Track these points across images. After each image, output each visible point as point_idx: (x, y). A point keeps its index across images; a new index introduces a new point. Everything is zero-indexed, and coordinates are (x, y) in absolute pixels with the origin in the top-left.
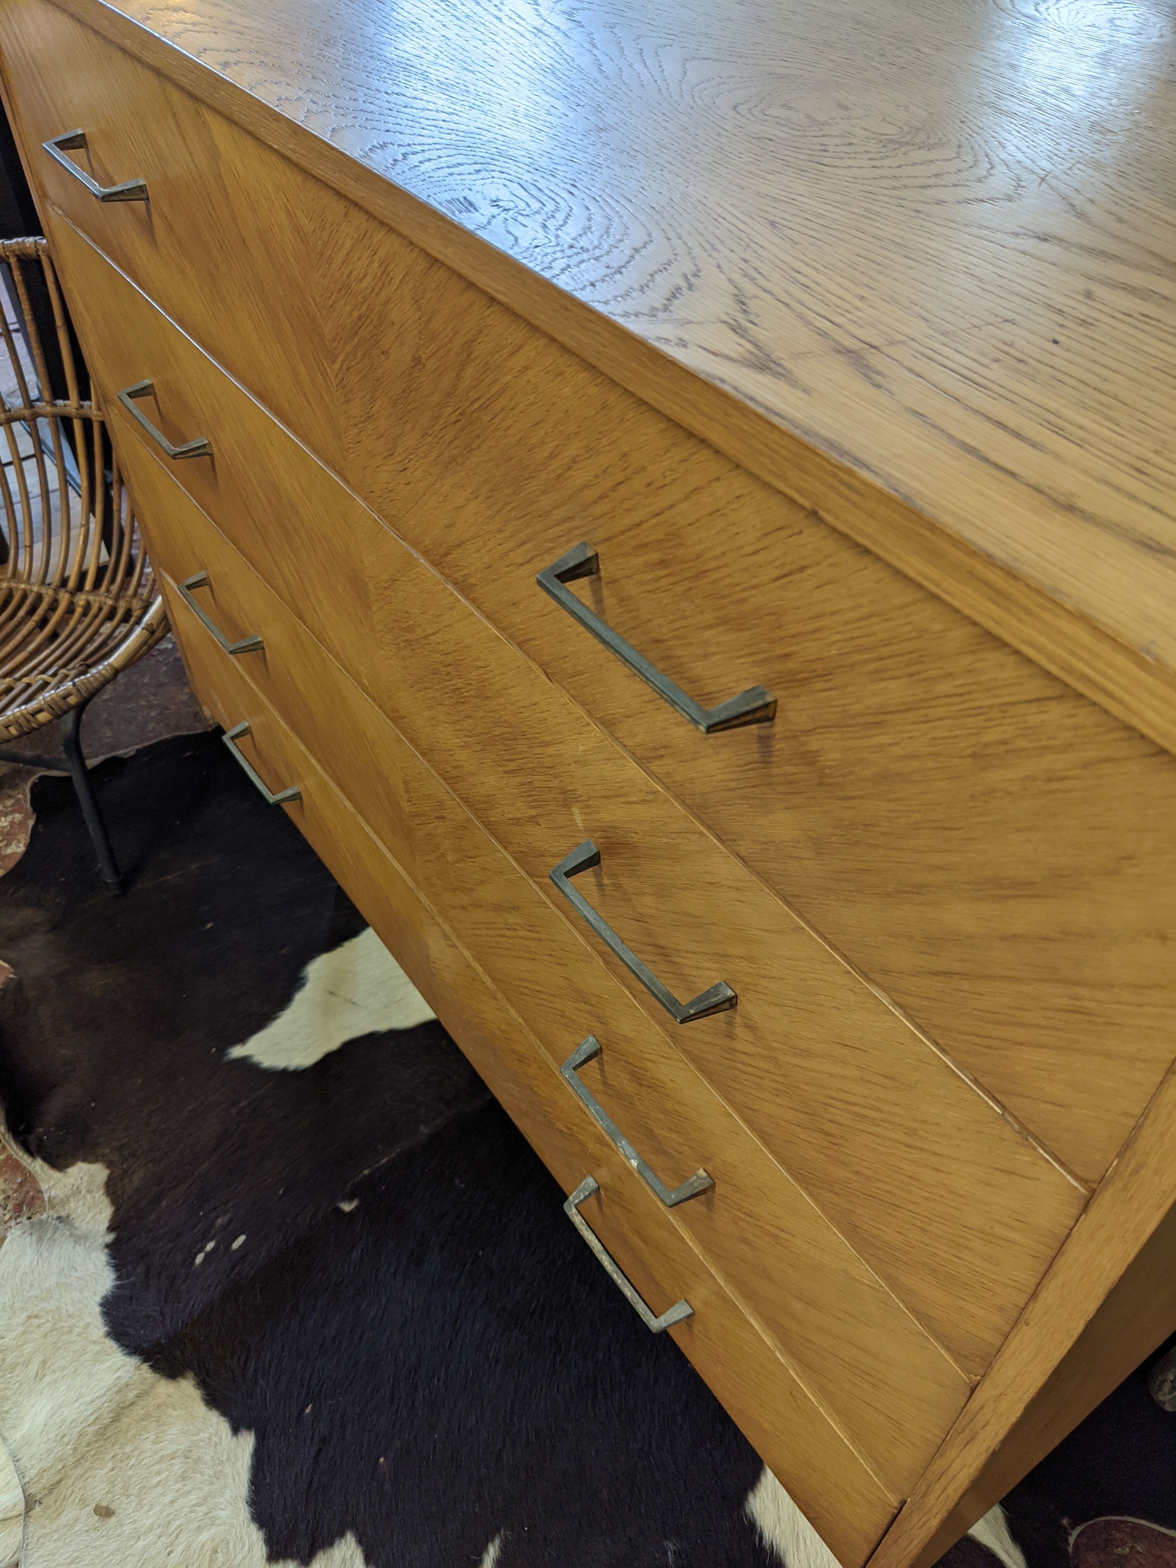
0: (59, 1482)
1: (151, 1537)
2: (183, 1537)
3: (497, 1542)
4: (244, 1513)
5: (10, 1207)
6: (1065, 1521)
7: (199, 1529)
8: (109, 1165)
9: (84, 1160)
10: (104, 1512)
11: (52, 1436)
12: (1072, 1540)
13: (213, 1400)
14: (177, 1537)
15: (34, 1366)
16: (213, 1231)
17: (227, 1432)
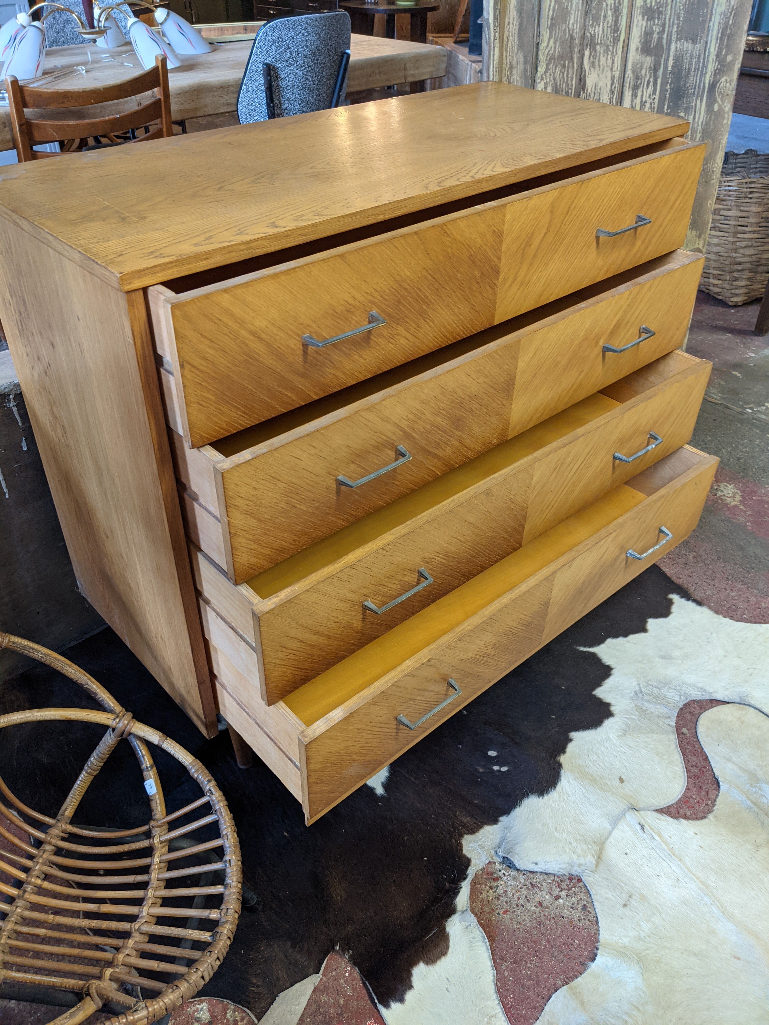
0: (617, 798)
2: (618, 748)
3: (578, 648)
4: (600, 729)
10: (621, 780)
11: (600, 803)
13: (563, 750)
16: (488, 771)
17: (573, 742)
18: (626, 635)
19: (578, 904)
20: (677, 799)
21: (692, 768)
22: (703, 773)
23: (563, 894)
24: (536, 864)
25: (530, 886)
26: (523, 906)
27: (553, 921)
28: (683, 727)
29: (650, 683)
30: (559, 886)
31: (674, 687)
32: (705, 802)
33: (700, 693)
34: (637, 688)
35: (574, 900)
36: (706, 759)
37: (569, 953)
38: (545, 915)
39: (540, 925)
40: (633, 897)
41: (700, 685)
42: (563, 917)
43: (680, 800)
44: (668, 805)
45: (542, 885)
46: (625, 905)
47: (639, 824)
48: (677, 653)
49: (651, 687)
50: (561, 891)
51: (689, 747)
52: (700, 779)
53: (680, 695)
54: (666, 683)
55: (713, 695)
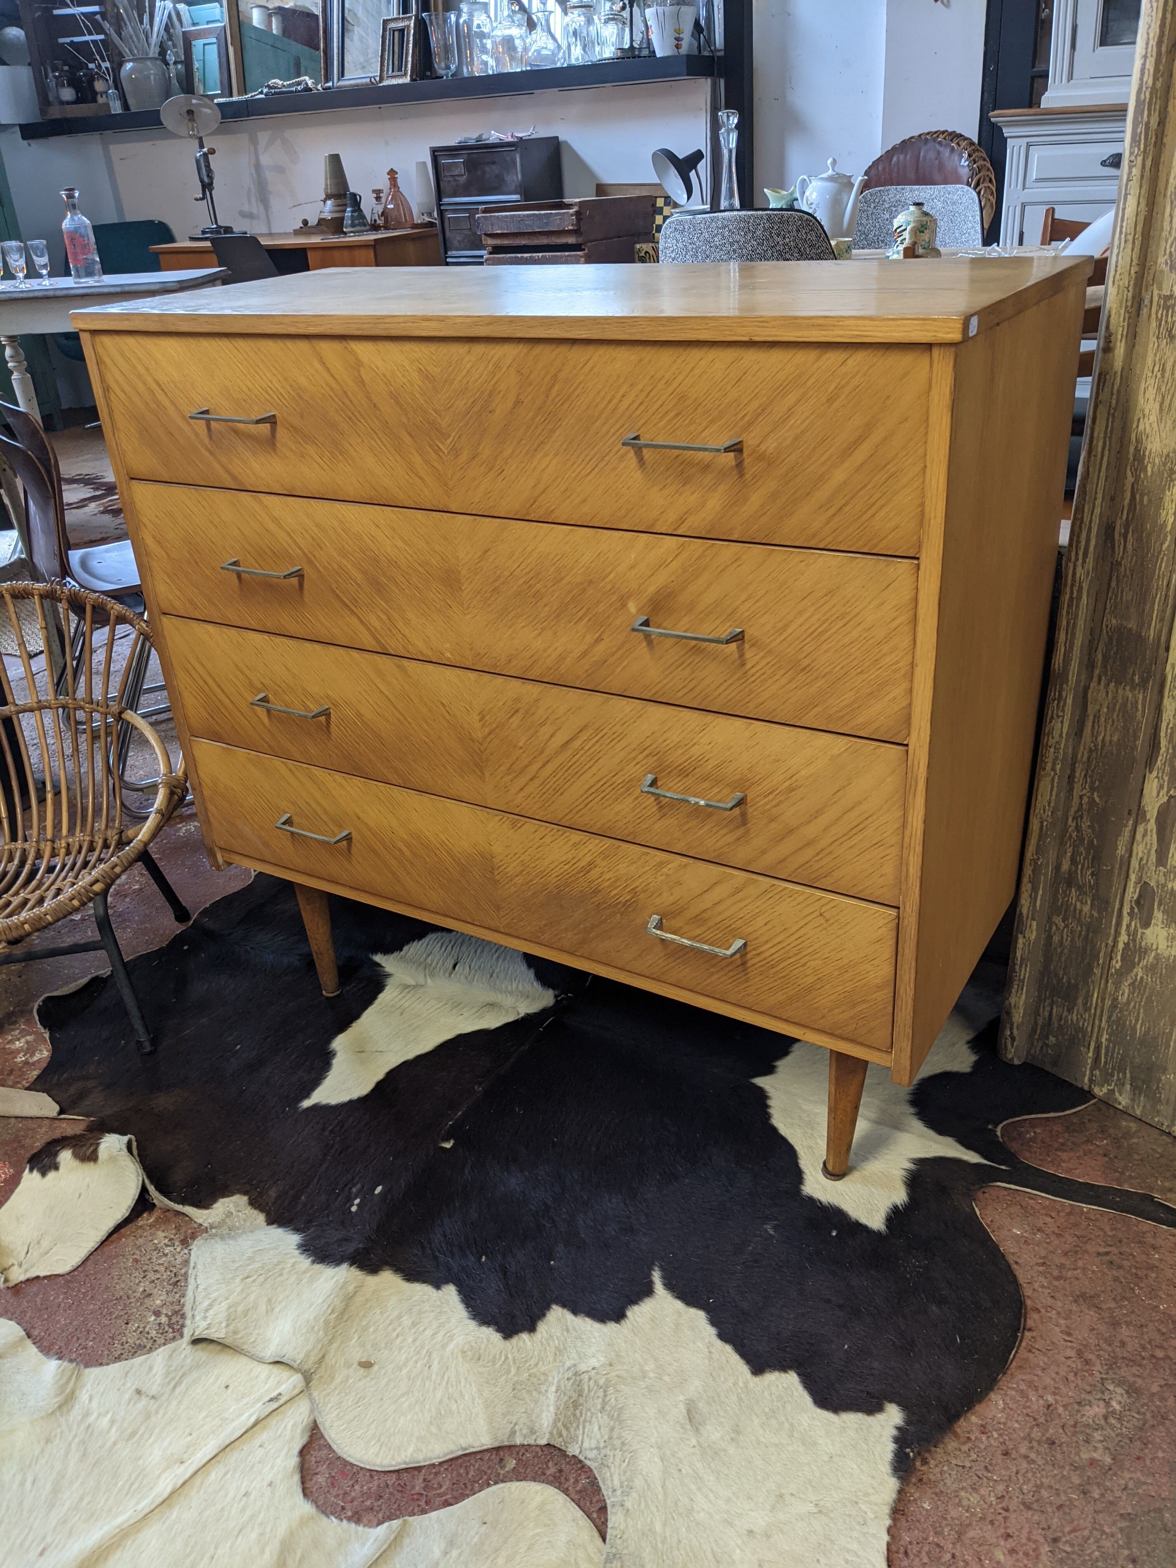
0: (323, 1357)
1: (411, 1363)
2: (434, 1355)
3: (656, 1268)
4: (472, 1325)
5: (177, 1243)
6: (990, 1127)
7: (444, 1347)
8: (245, 1193)
9: (224, 1196)
10: (367, 1365)
11: (304, 1331)
12: (999, 1134)
13: (411, 1276)
14: (430, 1356)
15: (263, 1308)
16: (353, 1194)
17: (434, 1290)
18: (723, 1336)
19: (147, 1338)
20: (345, 1456)
21: (421, 1480)
22: (413, 1500)
23: (164, 1319)
24: (194, 1268)
25: (174, 1280)
26: (145, 1277)
27: (122, 1313)
28: (519, 1461)
29: (611, 1390)
30: (176, 1313)
31: (615, 1435)
32: (348, 1506)
33: (616, 1483)
34: (583, 1367)
35: (153, 1333)
36: (447, 1504)
37: (75, 1339)
38: (130, 1303)
39: (116, 1299)
40: (152, 1401)
41: (638, 1482)
42: (127, 1323)
43: (346, 1463)
44: (330, 1442)
45: (176, 1293)
46: (139, 1392)
47: (280, 1394)
48: (714, 1433)
49: (601, 1393)
50: (166, 1315)
51: (472, 1473)
52: (398, 1496)
53: (598, 1448)
54: (618, 1417)
55: (618, 1508)
